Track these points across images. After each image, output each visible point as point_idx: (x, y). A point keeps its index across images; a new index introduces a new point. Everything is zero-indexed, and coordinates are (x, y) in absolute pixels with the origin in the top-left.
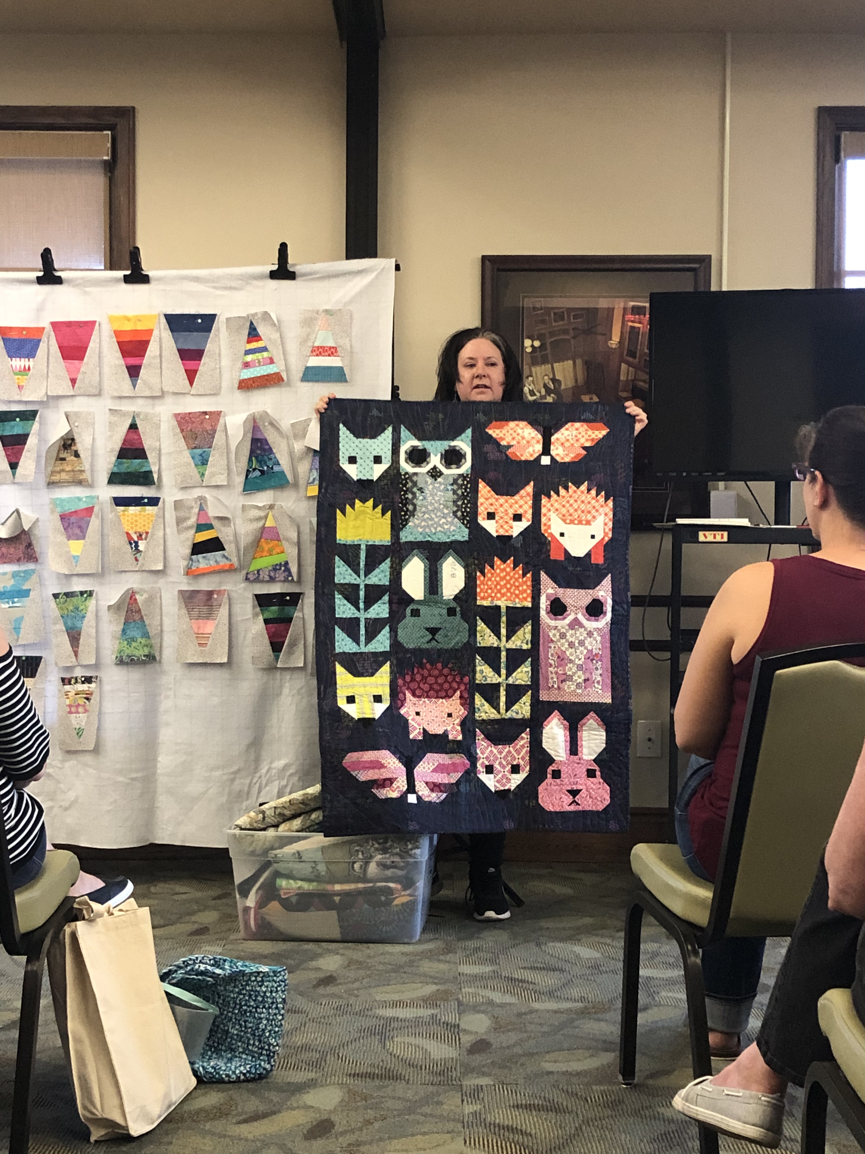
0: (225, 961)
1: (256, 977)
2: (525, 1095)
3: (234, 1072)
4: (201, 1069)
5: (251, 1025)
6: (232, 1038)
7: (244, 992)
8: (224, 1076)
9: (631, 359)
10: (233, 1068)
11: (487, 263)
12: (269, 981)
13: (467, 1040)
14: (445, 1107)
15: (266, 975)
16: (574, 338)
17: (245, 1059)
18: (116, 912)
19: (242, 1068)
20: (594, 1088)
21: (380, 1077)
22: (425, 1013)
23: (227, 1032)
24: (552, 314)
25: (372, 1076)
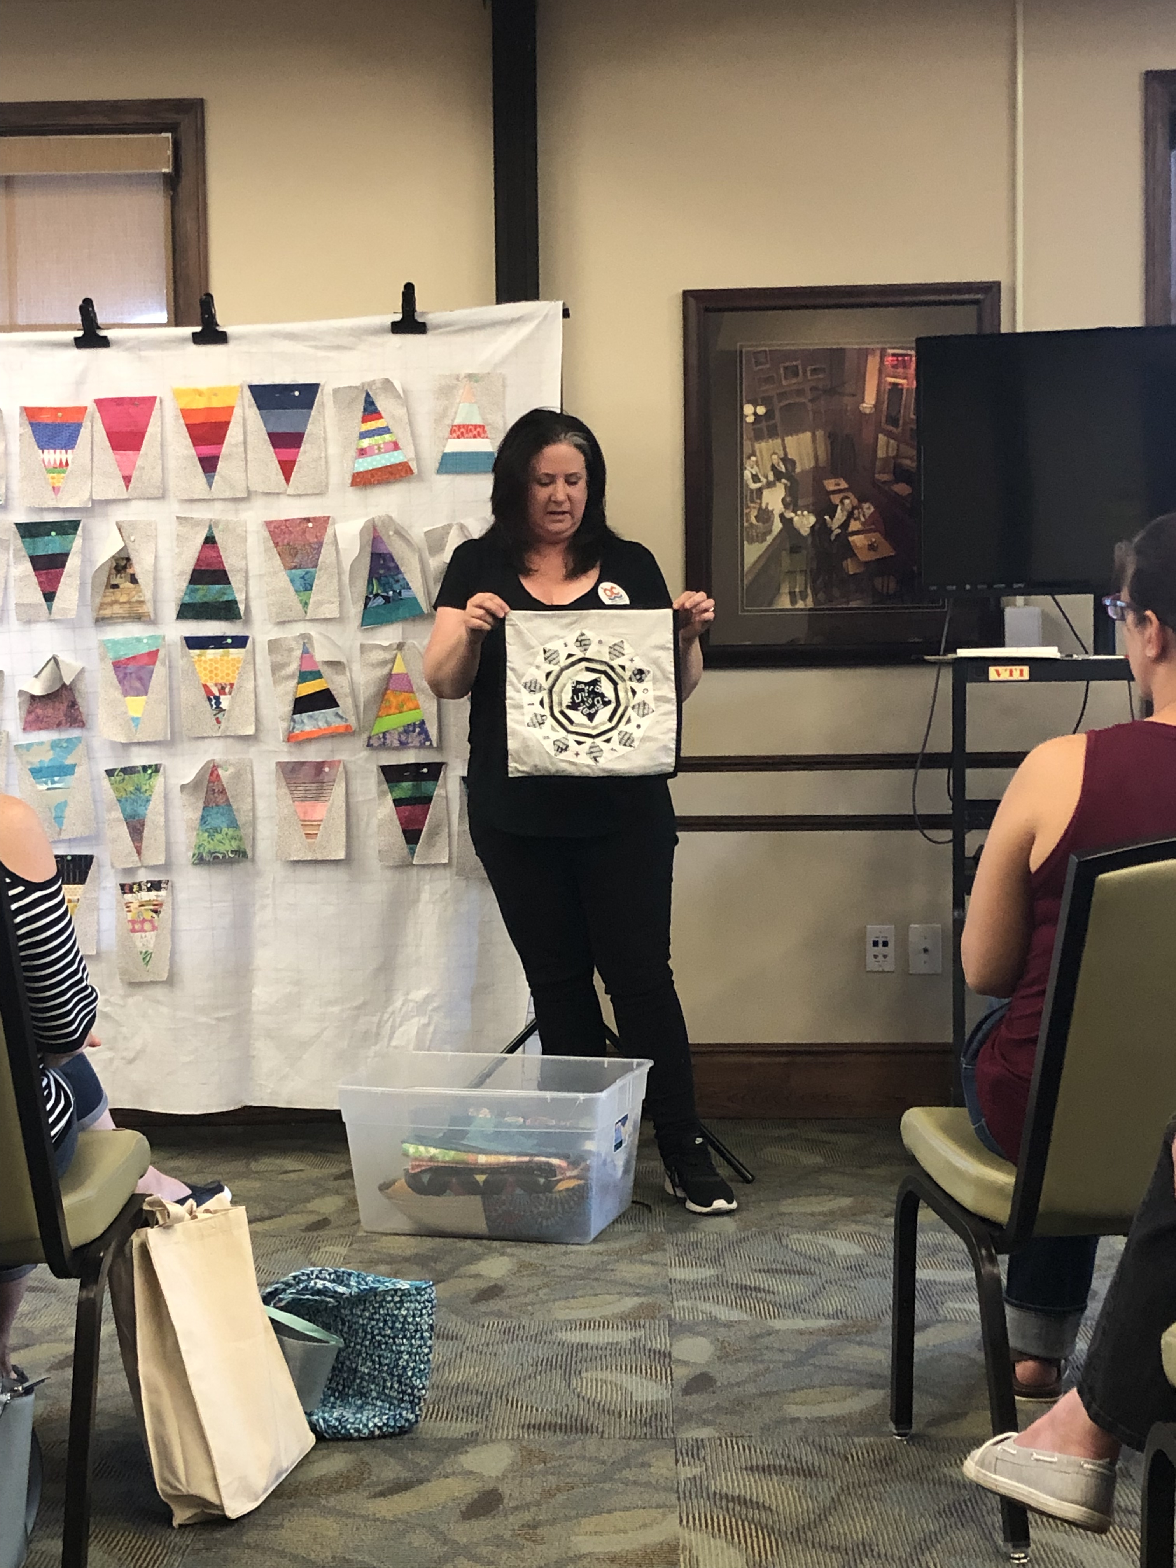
0: (350, 1274)
1: (392, 1296)
2: (761, 1452)
3: (366, 1426)
4: (321, 1421)
5: (387, 1361)
6: (362, 1379)
7: (377, 1316)
8: (352, 1431)
9: (891, 428)
10: (364, 1419)
11: (691, 301)
12: (411, 1302)
13: (681, 1373)
14: (652, 1469)
15: (405, 1293)
16: (811, 401)
17: (381, 1407)
18: (201, 1215)
19: (376, 1420)
20: (856, 1440)
21: (564, 1428)
22: (624, 1336)
23: (356, 1370)
24: (782, 371)
25: (553, 1427)
